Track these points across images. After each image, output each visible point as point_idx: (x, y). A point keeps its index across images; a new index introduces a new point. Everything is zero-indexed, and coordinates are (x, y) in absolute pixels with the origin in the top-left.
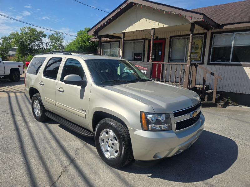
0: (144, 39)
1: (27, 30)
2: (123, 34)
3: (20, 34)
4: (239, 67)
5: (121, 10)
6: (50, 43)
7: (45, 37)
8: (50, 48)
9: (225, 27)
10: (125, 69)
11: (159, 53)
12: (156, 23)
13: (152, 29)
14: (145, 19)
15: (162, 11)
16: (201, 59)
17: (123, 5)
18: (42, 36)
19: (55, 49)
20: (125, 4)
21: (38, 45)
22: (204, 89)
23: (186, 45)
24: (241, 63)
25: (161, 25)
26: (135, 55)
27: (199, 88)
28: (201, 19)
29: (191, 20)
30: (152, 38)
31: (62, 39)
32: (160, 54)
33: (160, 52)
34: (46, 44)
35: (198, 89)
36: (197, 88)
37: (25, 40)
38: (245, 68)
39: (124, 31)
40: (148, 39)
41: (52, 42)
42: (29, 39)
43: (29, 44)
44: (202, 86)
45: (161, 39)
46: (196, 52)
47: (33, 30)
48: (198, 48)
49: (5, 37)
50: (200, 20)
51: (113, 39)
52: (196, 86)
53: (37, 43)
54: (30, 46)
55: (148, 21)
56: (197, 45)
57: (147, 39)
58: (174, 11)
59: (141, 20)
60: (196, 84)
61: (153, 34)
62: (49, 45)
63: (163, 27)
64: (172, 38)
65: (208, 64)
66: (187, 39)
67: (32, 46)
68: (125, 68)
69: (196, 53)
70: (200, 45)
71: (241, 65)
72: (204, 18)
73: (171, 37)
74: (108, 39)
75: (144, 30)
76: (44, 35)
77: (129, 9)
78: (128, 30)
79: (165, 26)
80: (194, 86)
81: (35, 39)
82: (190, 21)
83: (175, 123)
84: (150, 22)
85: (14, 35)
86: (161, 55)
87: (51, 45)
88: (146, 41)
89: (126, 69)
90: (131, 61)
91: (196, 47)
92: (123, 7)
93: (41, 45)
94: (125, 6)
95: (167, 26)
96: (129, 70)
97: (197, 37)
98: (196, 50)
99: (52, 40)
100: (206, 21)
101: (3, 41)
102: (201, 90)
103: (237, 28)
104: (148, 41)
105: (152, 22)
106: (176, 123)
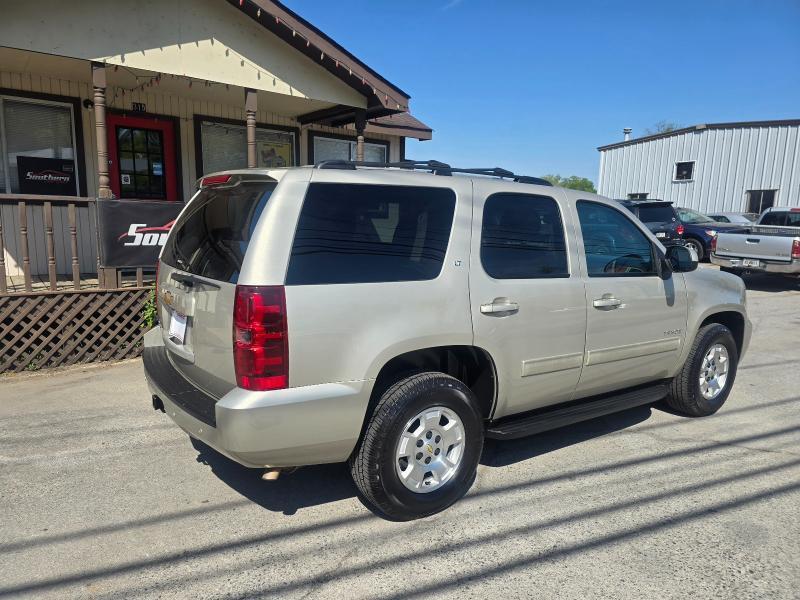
11: (151, 168)
32: (157, 173)
33: (158, 166)
50: (403, 109)
73: (197, 118)
84: (243, 64)
88: (86, 110)
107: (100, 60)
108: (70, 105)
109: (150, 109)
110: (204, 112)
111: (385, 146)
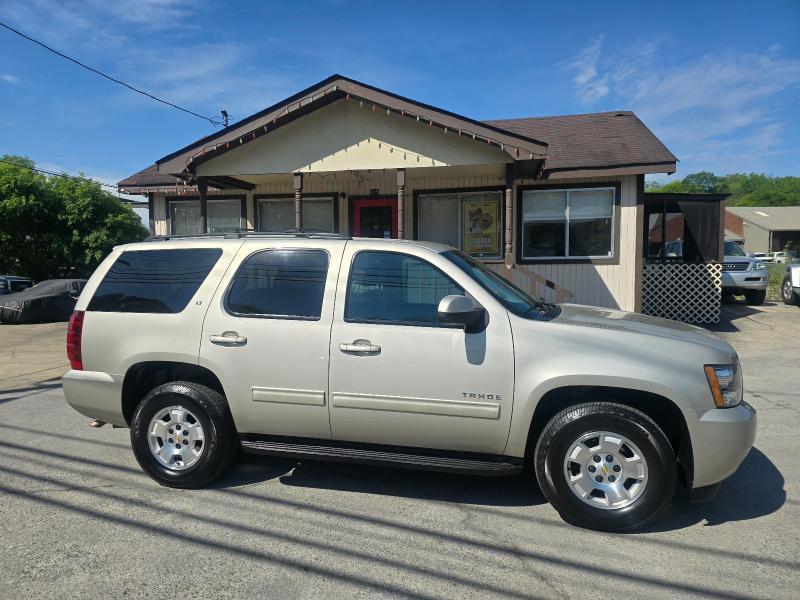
0: (335, 195)
2: (299, 177)
4: (585, 266)
5: (302, 107)
9: (553, 176)
12: (413, 156)
13: (399, 170)
14: (374, 142)
15: (437, 127)
17: (311, 95)
20: (317, 92)
23: (459, 215)
24: (591, 257)
25: (426, 162)
28: (541, 155)
38: (598, 267)
39: (305, 170)
40: (347, 195)
46: (485, 232)
55: (386, 147)
56: (487, 214)
57: (343, 195)
58: (472, 130)
59: (364, 143)
63: (431, 165)
64: (424, 195)
65: (519, 261)
69: (487, 236)
70: (494, 215)
71: (589, 262)
73: (416, 193)
77: (319, 108)
79: (438, 164)
82: (516, 159)
84: (392, 151)
88: (341, 200)
91: (485, 221)
92: (311, 100)
94: (315, 99)
95: (445, 165)
98: (485, 229)
103: (578, 179)
104: (346, 200)
105: (401, 151)
107: (296, 171)
108: (331, 198)
109: (381, 193)
110: (421, 187)
111: (614, 188)
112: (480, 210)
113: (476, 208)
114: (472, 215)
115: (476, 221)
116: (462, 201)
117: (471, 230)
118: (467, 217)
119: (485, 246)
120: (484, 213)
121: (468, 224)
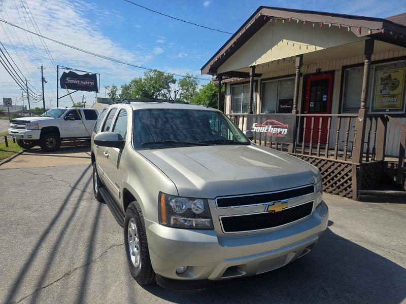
1: (152, 74)
2: (252, 69)
3: (143, 81)
5: (247, 30)
6: (180, 91)
7: (174, 83)
8: (179, 97)
10: (253, 126)
11: (322, 98)
12: (304, 46)
13: (297, 56)
14: (285, 41)
15: (309, 24)
16: (403, 107)
17: (250, 22)
18: (170, 82)
19: (186, 98)
21: (164, 95)
22: (402, 166)
25: (312, 49)
26: (282, 102)
27: (392, 163)
28: (378, 29)
29: (360, 33)
30: (297, 71)
31: (197, 85)
32: (325, 99)
33: (325, 96)
34: (175, 92)
35: (389, 165)
36: (387, 162)
37: (149, 88)
39: (254, 64)
40: (303, 74)
41: (183, 89)
42: (154, 87)
43: (153, 93)
44: (397, 160)
45: (325, 72)
46: (392, 93)
47: (161, 74)
48: (398, 86)
49: (126, 85)
50: (378, 32)
51: (246, 78)
52: (386, 159)
53: (162, 92)
54: (154, 97)
55: (291, 43)
56: (396, 79)
58: (329, 21)
59: (280, 43)
60: (384, 156)
61: (298, 65)
62: (179, 93)
63: (315, 50)
64: (347, 69)
66: (374, 70)
67: (156, 97)
68: (254, 124)
69: (394, 96)
72: (384, 27)
73: (344, 68)
74: (239, 79)
75: (284, 59)
76: (173, 79)
77: (261, 27)
78: (260, 61)
79: (319, 48)
80: (381, 159)
81: (160, 86)
82: (359, 36)
83: (220, 217)
84: (293, 45)
85: (135, 82)
86: (326, 101)
87: (181, 94)
89: (256, 126)
90: (274, 112)
91: (393, 84)
92: (250, 25)
93: (168, 95)
94: (252, 23)
95: (323, 48)
96: (259, 128)
97: (395, 64)
98: (393, 90)
99: (183, 86)
100: (391, 32)
101: (123, 92)
102: (395, 168)
104: (303, 77)
105: (297, 44)
106: (222, 218)
109: (323, 70)
112: (390, 76)
113: (387, 75)
114: (382, 80)
115: (386, 85)
116: (376, 70)
117: (381, 92)
118: (379, 81)
119: (392, 103)
120: (393, 78)
121: (379, 87)
